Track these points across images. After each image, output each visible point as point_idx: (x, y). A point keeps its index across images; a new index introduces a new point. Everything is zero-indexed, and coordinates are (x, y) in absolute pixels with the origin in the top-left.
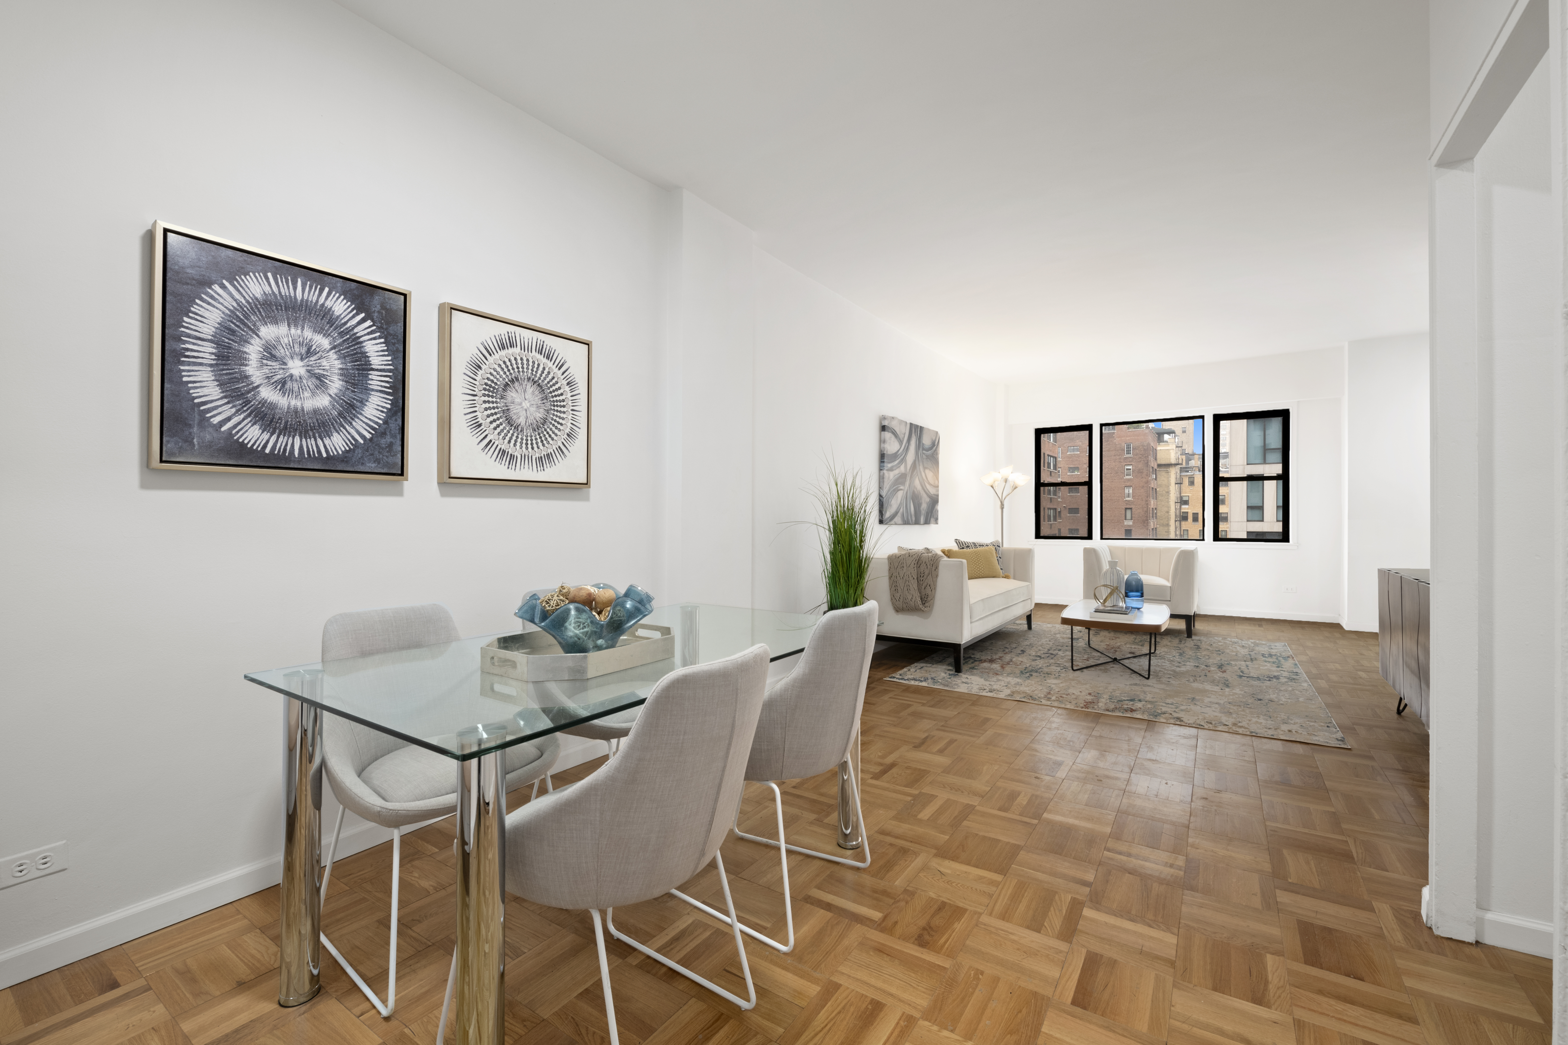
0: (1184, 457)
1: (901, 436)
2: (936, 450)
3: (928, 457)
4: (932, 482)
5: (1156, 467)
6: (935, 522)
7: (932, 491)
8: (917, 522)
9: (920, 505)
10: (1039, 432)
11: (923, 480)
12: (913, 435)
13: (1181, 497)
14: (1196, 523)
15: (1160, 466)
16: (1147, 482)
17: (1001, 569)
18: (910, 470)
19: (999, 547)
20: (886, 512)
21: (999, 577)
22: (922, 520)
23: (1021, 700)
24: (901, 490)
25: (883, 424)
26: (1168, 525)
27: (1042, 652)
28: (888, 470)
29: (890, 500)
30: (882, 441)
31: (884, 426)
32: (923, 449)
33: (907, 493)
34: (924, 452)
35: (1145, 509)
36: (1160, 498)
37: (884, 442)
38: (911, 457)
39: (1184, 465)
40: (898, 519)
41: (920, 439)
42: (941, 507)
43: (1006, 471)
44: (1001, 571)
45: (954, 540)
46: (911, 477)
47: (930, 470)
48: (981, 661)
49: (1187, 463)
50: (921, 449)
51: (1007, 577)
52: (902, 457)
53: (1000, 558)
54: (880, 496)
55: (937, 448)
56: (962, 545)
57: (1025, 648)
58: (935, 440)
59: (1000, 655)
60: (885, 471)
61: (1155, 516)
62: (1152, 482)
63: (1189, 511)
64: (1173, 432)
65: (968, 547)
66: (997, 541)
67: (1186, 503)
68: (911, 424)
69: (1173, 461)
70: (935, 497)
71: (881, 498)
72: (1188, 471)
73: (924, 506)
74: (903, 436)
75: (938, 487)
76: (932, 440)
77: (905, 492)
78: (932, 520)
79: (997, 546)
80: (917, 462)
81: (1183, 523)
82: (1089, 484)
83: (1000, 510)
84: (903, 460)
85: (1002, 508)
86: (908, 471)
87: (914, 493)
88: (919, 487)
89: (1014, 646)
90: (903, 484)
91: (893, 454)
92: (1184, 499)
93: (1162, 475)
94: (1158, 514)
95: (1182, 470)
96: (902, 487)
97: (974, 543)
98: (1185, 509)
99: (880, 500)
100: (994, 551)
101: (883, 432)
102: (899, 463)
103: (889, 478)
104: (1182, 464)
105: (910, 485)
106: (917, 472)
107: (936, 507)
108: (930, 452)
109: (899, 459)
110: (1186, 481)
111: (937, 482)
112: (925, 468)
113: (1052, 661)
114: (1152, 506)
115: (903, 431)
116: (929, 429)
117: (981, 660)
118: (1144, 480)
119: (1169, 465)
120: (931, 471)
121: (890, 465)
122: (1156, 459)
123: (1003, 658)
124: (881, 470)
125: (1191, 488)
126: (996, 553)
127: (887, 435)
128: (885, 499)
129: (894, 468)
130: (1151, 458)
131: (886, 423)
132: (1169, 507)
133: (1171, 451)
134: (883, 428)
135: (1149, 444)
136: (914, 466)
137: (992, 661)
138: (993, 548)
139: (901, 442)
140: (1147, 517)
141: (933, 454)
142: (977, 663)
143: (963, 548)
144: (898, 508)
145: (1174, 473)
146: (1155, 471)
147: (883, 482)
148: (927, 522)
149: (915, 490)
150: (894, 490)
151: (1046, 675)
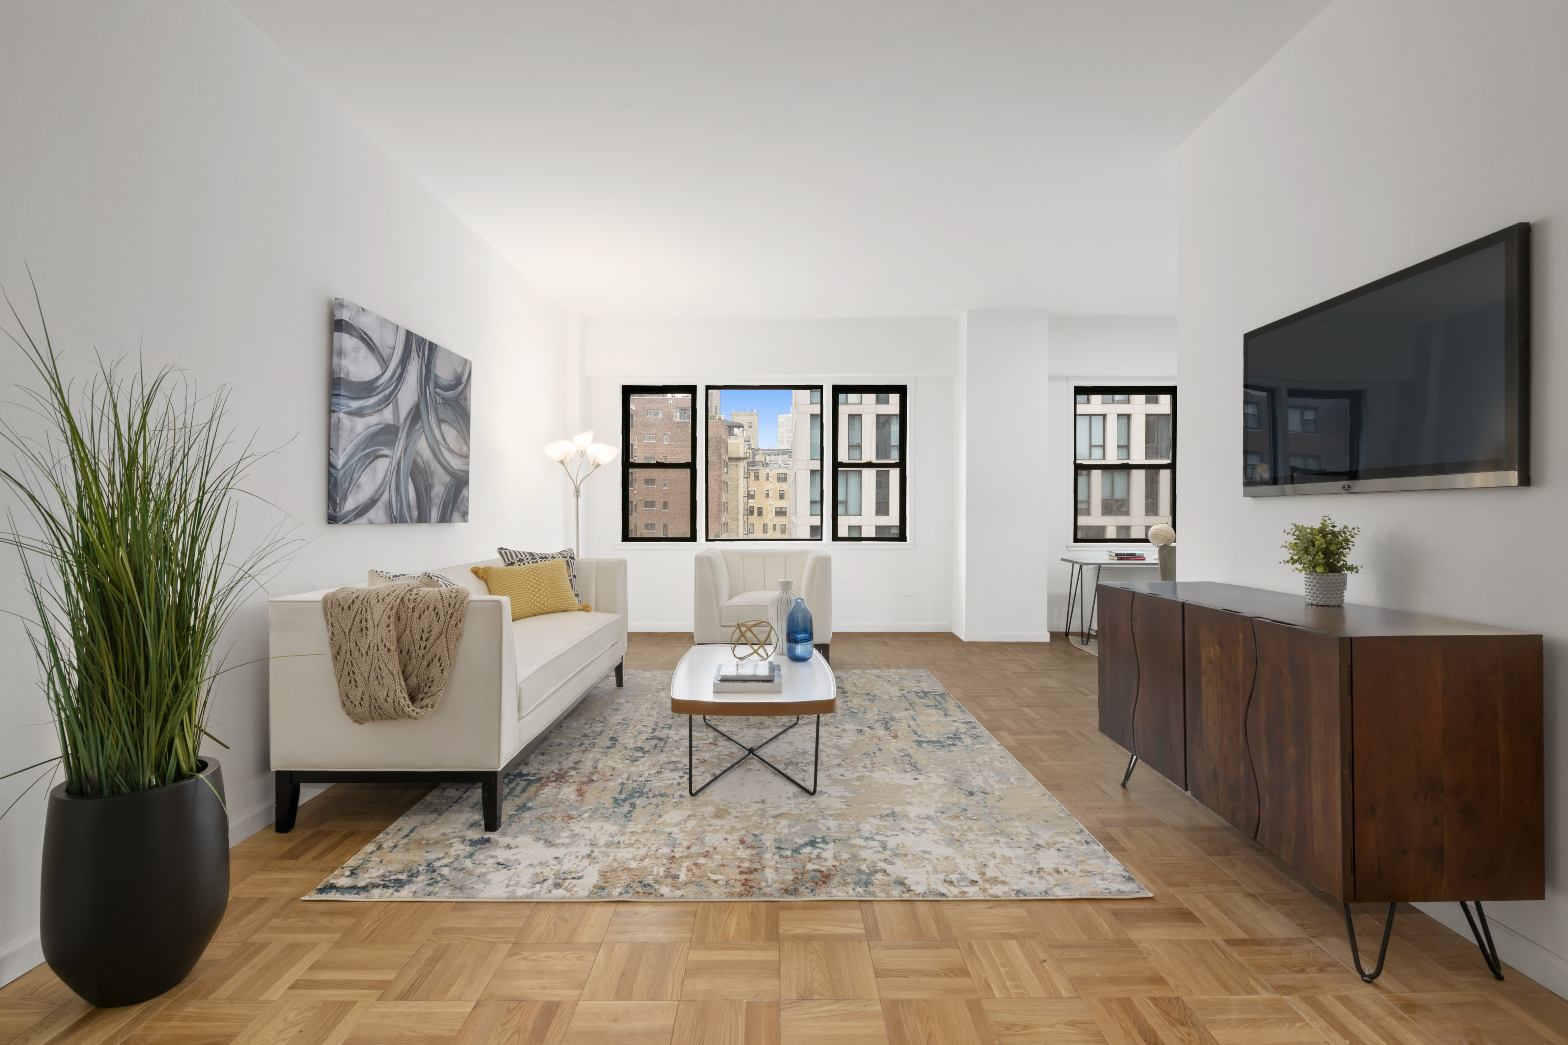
0: (751, 451)
1: (385, 352)
2: (463, 392)
3: (446, 402)
4: (454, 446)
5: (727, 460)
6: (461, 519)
7: (456, 464)
8: (423, 518)
9: (429, 487)
10: (628, 391)
11: (437, 442)
12: (414, 354)
13: (749, 492)
14: (760, 517)
15: (730, 459)
16: (720, 475)
17: (577, 595)
18: (406, 419)
19: (573, 558)
20: (345, 498)
21: (573, 611)
22: (435, 514)
23: (621, 899)
24: (386, 456)
25: (338, 317)
26: (737, 519)
27: (645, 736)
28: (350, 413)
29: (356, 476)
30: (333, 352)
31: (341, 321)
32: (437, 386)
33: (399, 463)
34: (438, 390)
35: (718, 503)
36: (730, 492)
37: (340, 353)
38: (408, 395)
39: (751, 460)
40: (378, 513)
41: (428, 366)
42: (474, 493)
43: (584, 440)
44: (576, 598)
45: (496, 550)
46: (409, 434)
47: (450, 425)
48: (541, 781)
49: (753, 458)
50: (432, 384)
51: (586, 609)
52: (387, 392)
53: (575, 577)
54: (330, 465)
55: (465, 387)
56: (510, 558)
57: (616, 732)
58: (462, 374)
59: (575, 757)
60: (342, 415)
61: (726, 510)
62: (724, 475)
63: (754, 505)
64: (742, 426)
65: (521, 560)
66: (571, 550)
67: (752, 497)
68: (409, 334)
69: (742, 456)
70: (463, 474)
71: (332, 470)
72: (753, 466)
73: (438, 491)
74: (389, 351)
75: (467, 457)
76: (456, 372)
77: (394, 462)
78: (456, 515)
79: (569, 558)
80: (423, 408)
81: (750, 517)
82: (692, 465)
83: (575, 499)
84: (390, 399)
85: (578, 497)
86: (402, 420)
87: (415, 463)
88: (427, 454)
89: (598, 728)
90: (391, 444)
91: (364, 383)
92: (752, 493)
93: (732, 467)
94: (729, 508)
95: (751, 464)
96: (386, 452)
97: (531, 554)
98: (751, 503)
99: (330, 474)
100: (565, 566)
101: (336, 334)
102: (379, 403)
103: (352, 430)
104: (749, 459)
105: (405, 450)
106: (423, 426)
107: (464, 492)
108: (450, 394)
109: (381, 396)
110: (752, 475)
111: (465, 449)
112: (440, 421)
113: (663, 757)
114: (724, 500)
115: (390, 342)
116: (449, 353)
117: (541, 778)
118: (717, 473)
119: (738, 459)
120: (454, 428)
121: (355, 404)
122: (727, 453)
123: (580, 766)
124: (334, 411)
125: (757, 482)
126: (568, 569)
127: (347, 341)
128: (341, 473)
129: (367, 411)
130: (723, 451)
131: (345, 315)
132: (738, 501)
133: (740, 445)
134: (338, 326)
135: (721, 436)
136: (416, 415)
137: (560, 777)
138: (563, 562)
139: (384, 363)
140: (719, 511)
141: (457, 398)
142: (532, 789)
143: (512, 564)
144: (377, 491)
145: (742, 465)
146: (726, 465)
147: (338, 436)
148: (445, 518)
149: (419, 460)
150: (367, 456)
151: (659, 800)
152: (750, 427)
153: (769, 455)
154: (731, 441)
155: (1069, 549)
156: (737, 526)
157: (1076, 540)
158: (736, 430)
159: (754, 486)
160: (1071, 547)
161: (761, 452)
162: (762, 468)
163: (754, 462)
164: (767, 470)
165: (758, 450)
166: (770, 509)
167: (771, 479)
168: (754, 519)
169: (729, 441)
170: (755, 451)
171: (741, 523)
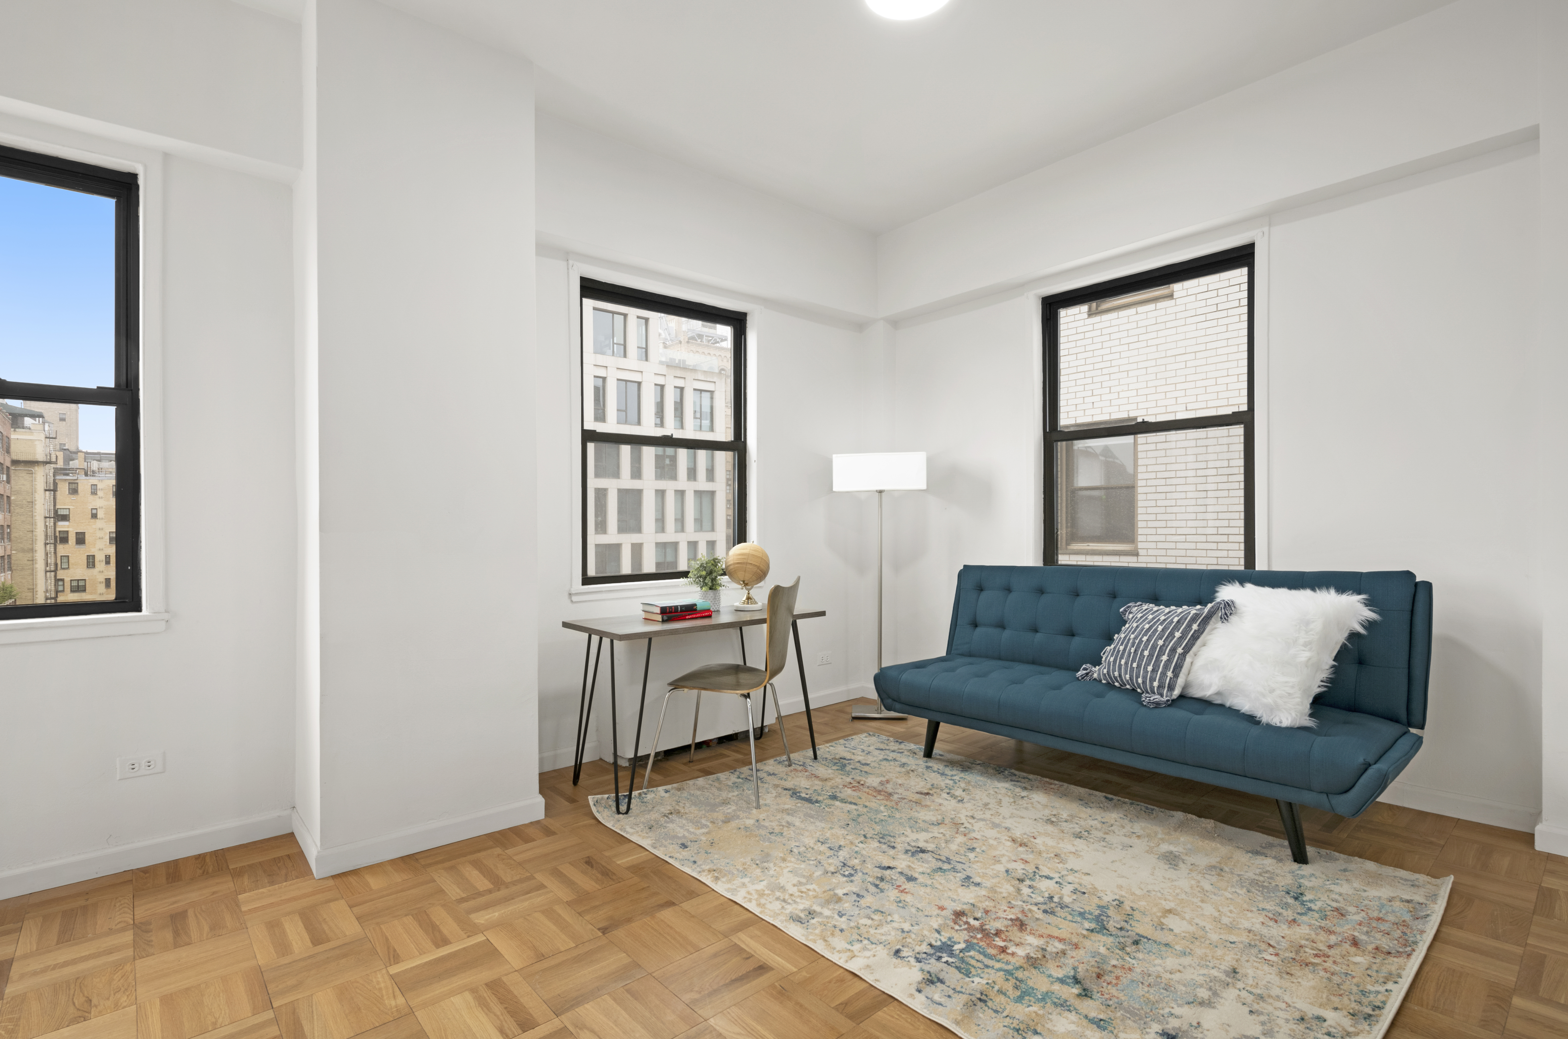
152: (62, 420)
153: (99, 461)
154: (16, 436)
155: (574, 598)
156: (33, 560)
157: (587, 580)
158: (28, 421)
159: (65, 502)
160: (577, 594)
161: (81, 455)
162: (82, 477)
163: (69, 469)
164: (93, 480)
165: (78, 452)
166: (99, 534)
167: (100, 493)
168: (69, 549)
169: (13, 436)
170: (70, 455)
171: (40, 556)
